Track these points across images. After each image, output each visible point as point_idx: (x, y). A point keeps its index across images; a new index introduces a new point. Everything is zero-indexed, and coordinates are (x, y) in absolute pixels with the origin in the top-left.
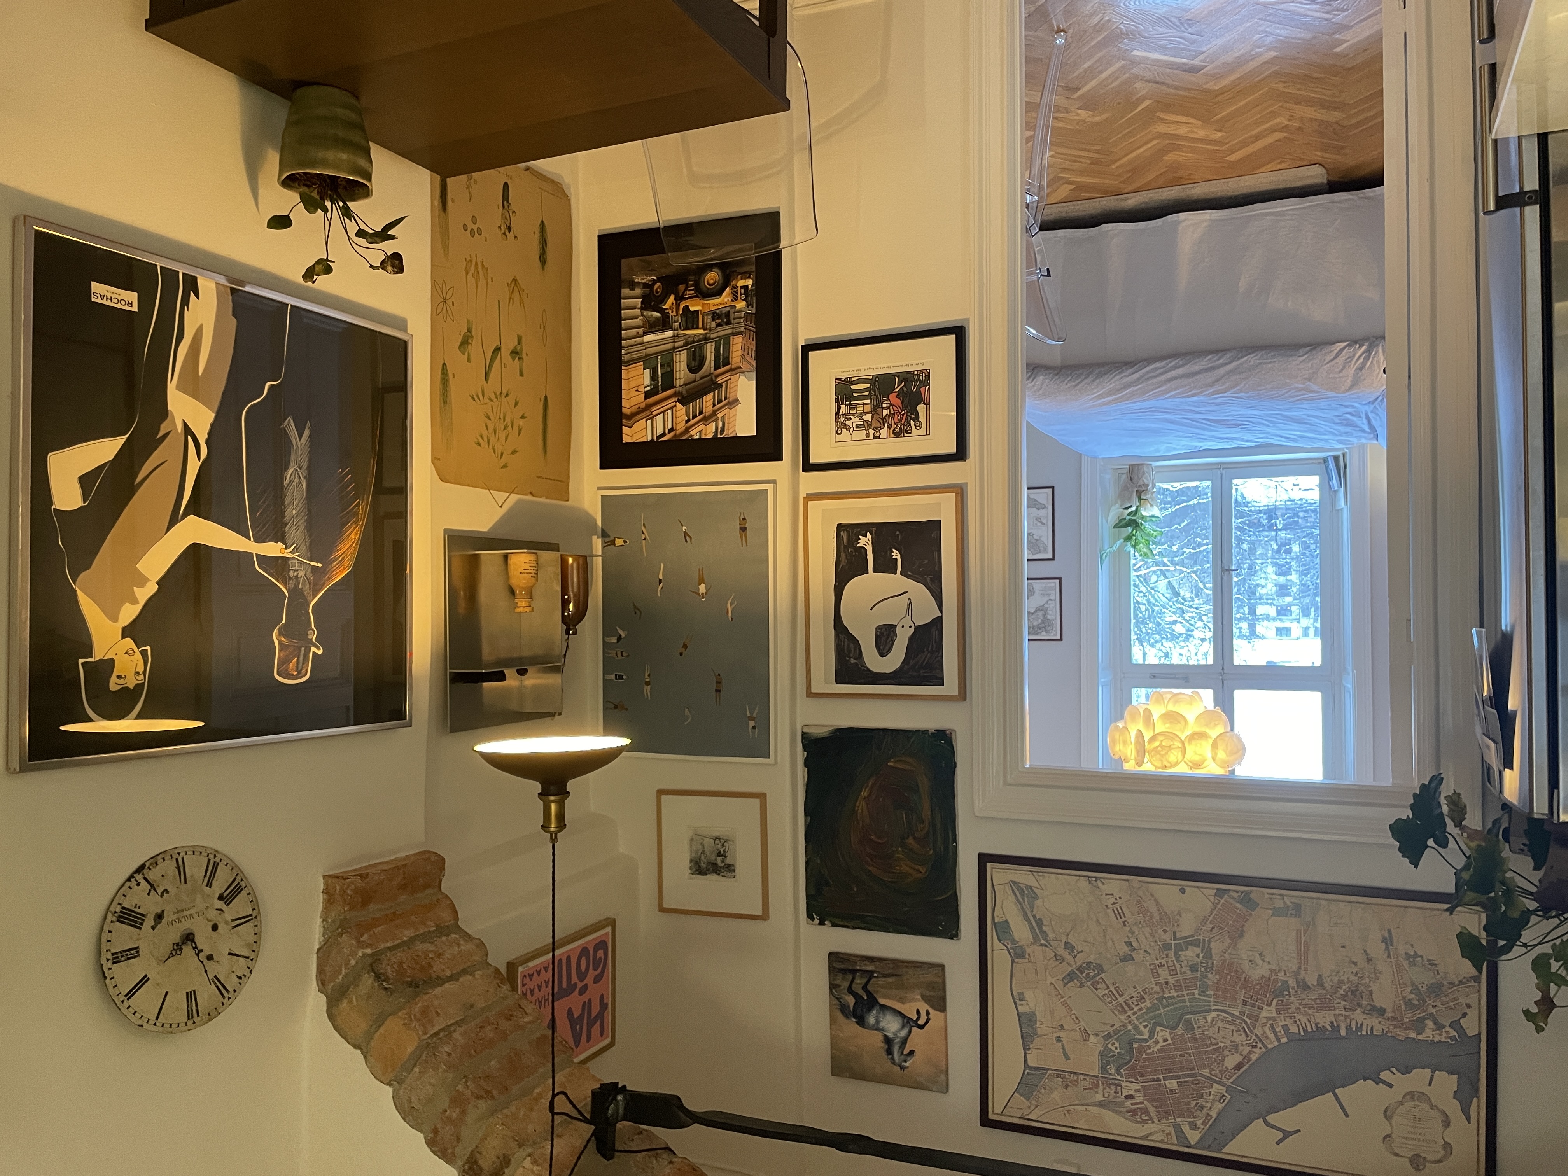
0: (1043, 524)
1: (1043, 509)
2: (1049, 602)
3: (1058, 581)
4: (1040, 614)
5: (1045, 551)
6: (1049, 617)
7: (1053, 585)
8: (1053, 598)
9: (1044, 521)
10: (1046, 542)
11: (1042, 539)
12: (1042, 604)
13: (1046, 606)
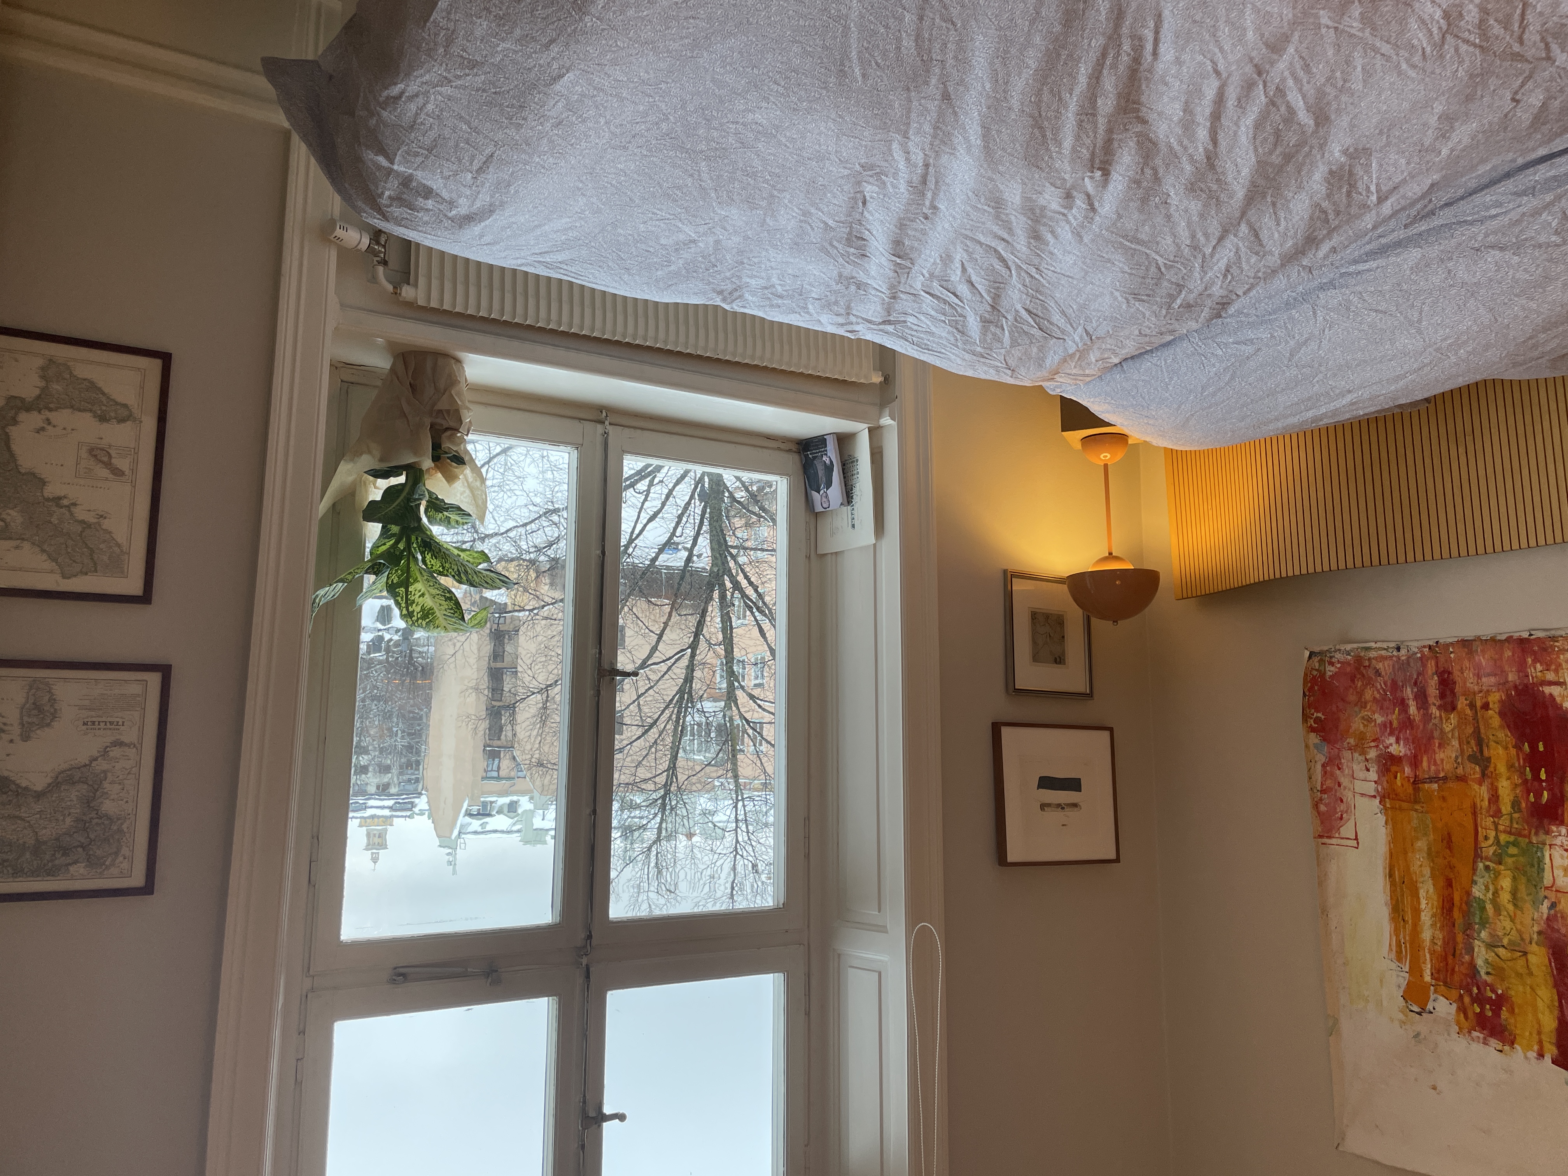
0: (117, 472)
1: (122, 421)
2: (115, 752)
3: (154, 679)
4: (73, 795)
5: (117, 566)
6: (108, 807)
7: (135, 689)
8: (129, 735)
9: (123, 464)
10: (121, 536)
11: (106, 524)
12: (83, 759)
13: (102, 765)
